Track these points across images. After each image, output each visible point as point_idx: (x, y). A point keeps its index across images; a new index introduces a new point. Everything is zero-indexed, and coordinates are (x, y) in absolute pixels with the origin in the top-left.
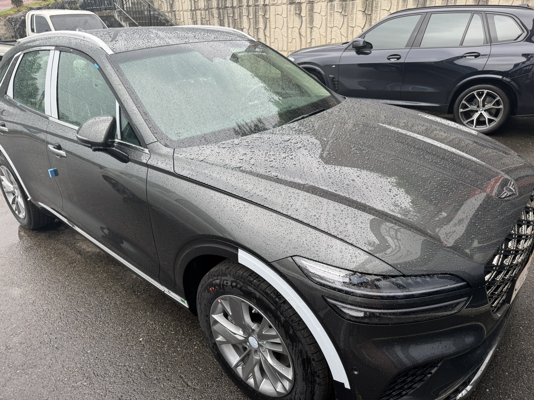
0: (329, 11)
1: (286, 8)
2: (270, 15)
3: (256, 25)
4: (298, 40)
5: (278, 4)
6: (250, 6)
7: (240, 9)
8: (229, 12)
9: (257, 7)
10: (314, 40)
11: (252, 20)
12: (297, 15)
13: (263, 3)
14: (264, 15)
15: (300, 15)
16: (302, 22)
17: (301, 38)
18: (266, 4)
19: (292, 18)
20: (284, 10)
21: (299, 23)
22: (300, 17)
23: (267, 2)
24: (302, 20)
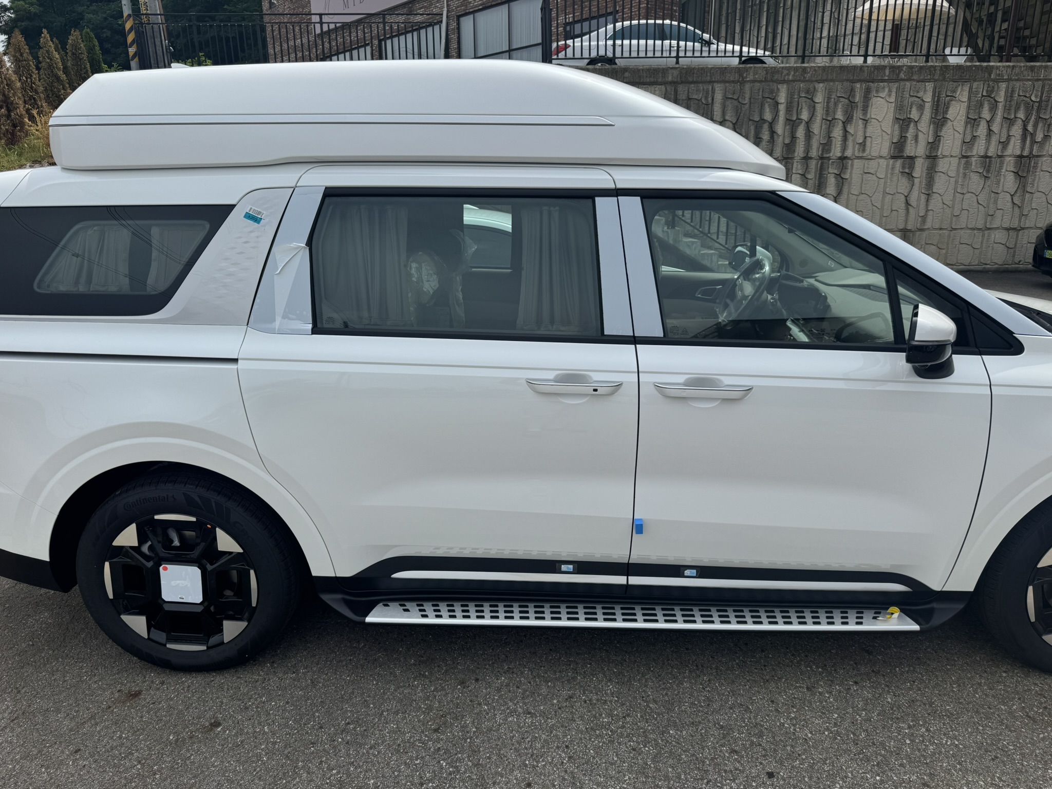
0: (961, 170)
1: (885, 163)
2: (851, 173)
4: (902, 212)
5: (870, 157)
9: (825, 161)
10: (931, 211)
12: (906, 175)
13: (839, 154)
14: (840, 174)
15: (910, 176)
16: (913, 185)
17: (907, 210)
18: (845, 156)
19: (895, 179)
20: (881, 167)
21: (906, 187)
22: (911, 177)
23: (849, 153)
24: (913, 182)
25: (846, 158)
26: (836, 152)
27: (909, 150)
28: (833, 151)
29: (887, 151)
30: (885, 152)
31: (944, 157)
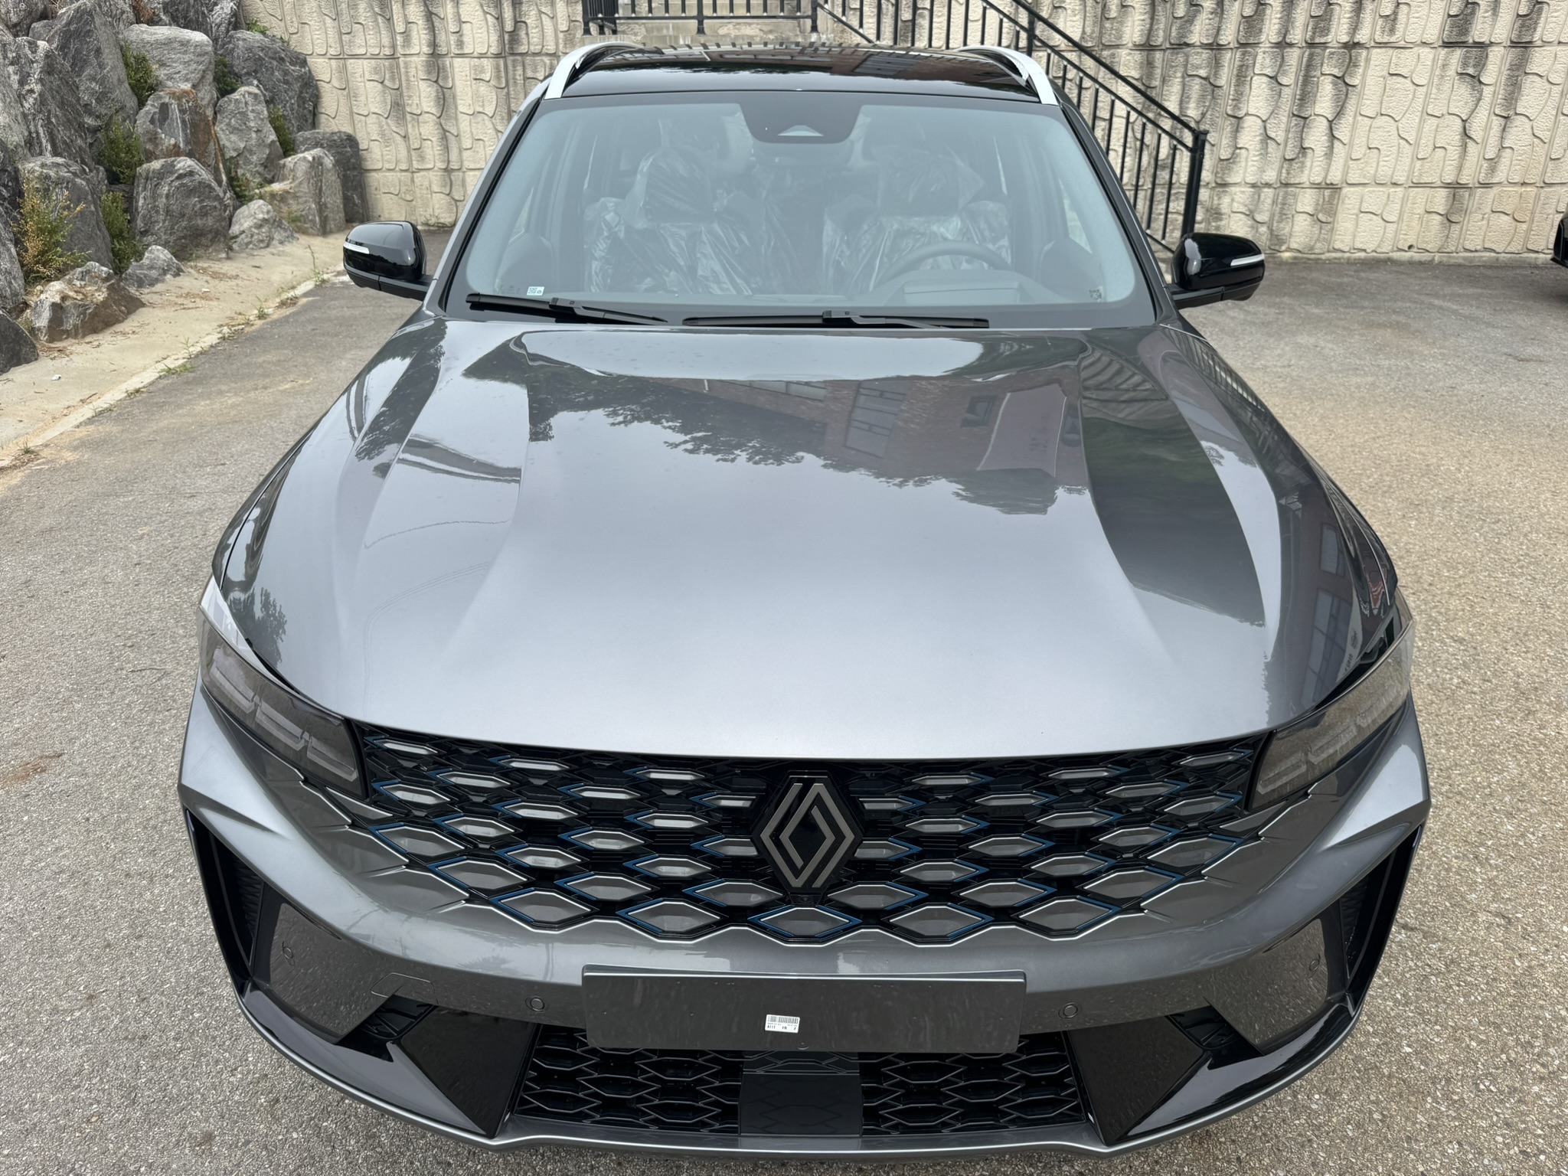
1: (1431, 56)
2: (1364, 75)
3: (1301, 106)
4: (1454, 153)
5: (1402, 44)
6: (1291, 45)
7: (1244, 54)
8: (1195, 60)
9: (1318, 51)
10: (1508, 150)
11: (1286, 92)
12: (1468, 79)
13: (1345, 39)
14: (1343, 76)
15: (1476, 80)
16: (1479, 100)
17: (1464, 146)
18: (1356, 41)
19: (1447, 86)
20: (1422, 63)
21: (1466, 103)
22: (1477, 84)
23: (1362, 36)
24: (1481, 93)
25: (1357, 45)
26: (1339, 33)
27: (1479, 31)
28: (1333, 30)
29: (1436, 32)
30: (1433, 34)
31: (1546, 43)
